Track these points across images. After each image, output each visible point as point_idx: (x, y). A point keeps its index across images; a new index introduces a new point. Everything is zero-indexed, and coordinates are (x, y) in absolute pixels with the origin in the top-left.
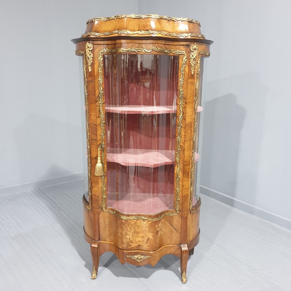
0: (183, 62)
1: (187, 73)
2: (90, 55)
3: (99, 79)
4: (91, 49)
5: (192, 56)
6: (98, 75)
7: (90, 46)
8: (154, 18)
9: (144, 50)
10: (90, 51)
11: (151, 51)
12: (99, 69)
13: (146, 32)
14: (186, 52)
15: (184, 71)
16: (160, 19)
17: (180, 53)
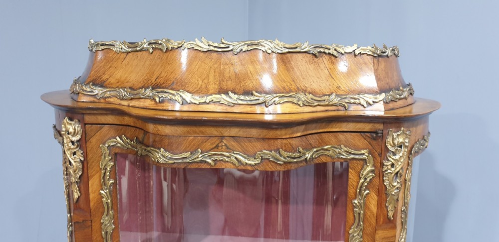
0: (362, 180)
1: (372, 212)
2: (74, 153)
3: (102, 221)
4: (75, 139)
5: (389, 167)
6: (101, 210)
7: (71, 130)
8: (270, 51)
9: (236, 158)
10: (73, 143)
11: (258, 161)
12: (102, 192)
13: (242, 97)
14: (370, 153)
15: (365, 206)
16: (289, 55)
17: (352, 156)
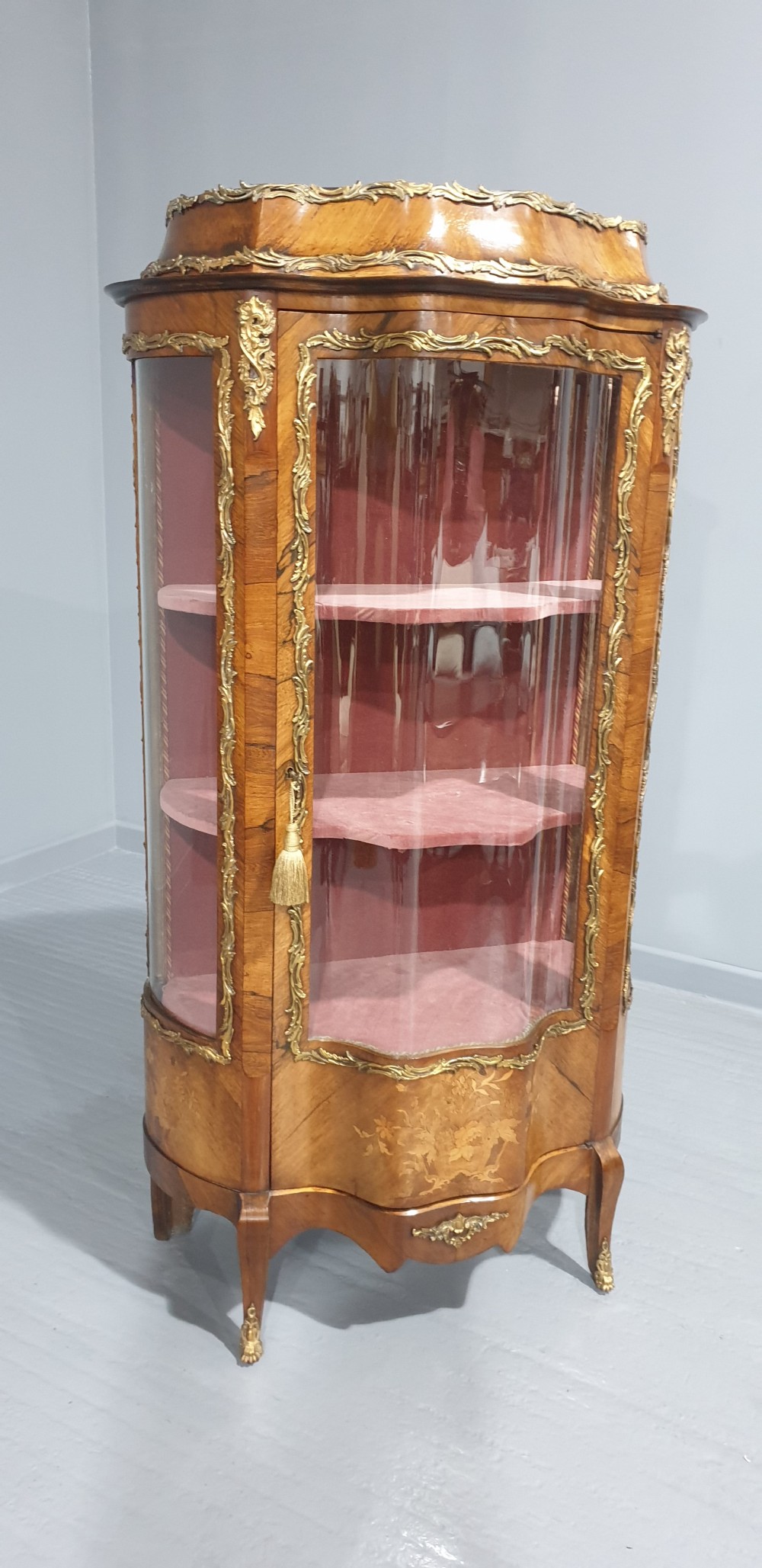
0: (637, 401)
1: (646, 448)
2: (263, 356)
3: (295, 470)
4: (267, 331)
5: (669, 380)
6: (293, 453)
7: (262, 317)
8: (538, 209)
9: (519, 347)
10: (261, 336)
11: (547, 350)
12: (298, 421)
13: (518, 266)
14: (648, 362)
15: (638, 438)
16: (557, 217)
17: (627, 367)
